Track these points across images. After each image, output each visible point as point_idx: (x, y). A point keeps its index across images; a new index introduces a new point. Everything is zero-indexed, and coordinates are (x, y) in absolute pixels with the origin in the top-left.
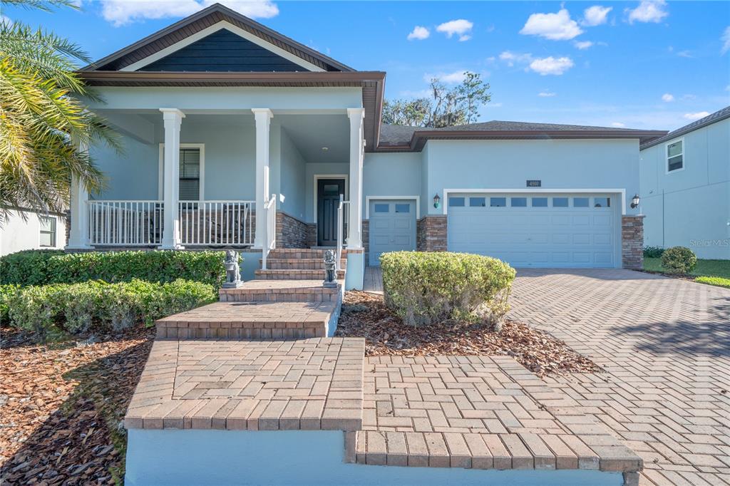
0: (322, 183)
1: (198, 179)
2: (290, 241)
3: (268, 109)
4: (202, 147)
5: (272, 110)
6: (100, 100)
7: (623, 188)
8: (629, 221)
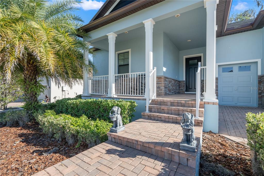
0: (188, 60)
1: (128, 65)
2: (170, 91)
3: (151, 19)
4: (130, 50)
5: (153, 19)
6: (90, 37)
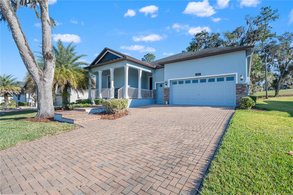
7: (237, 72)
8: (239, 86)
